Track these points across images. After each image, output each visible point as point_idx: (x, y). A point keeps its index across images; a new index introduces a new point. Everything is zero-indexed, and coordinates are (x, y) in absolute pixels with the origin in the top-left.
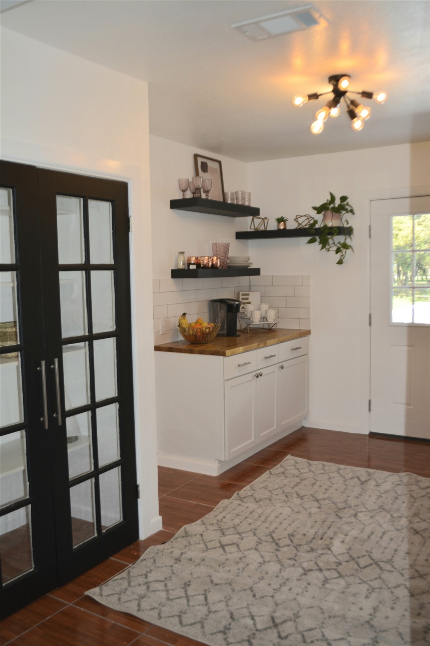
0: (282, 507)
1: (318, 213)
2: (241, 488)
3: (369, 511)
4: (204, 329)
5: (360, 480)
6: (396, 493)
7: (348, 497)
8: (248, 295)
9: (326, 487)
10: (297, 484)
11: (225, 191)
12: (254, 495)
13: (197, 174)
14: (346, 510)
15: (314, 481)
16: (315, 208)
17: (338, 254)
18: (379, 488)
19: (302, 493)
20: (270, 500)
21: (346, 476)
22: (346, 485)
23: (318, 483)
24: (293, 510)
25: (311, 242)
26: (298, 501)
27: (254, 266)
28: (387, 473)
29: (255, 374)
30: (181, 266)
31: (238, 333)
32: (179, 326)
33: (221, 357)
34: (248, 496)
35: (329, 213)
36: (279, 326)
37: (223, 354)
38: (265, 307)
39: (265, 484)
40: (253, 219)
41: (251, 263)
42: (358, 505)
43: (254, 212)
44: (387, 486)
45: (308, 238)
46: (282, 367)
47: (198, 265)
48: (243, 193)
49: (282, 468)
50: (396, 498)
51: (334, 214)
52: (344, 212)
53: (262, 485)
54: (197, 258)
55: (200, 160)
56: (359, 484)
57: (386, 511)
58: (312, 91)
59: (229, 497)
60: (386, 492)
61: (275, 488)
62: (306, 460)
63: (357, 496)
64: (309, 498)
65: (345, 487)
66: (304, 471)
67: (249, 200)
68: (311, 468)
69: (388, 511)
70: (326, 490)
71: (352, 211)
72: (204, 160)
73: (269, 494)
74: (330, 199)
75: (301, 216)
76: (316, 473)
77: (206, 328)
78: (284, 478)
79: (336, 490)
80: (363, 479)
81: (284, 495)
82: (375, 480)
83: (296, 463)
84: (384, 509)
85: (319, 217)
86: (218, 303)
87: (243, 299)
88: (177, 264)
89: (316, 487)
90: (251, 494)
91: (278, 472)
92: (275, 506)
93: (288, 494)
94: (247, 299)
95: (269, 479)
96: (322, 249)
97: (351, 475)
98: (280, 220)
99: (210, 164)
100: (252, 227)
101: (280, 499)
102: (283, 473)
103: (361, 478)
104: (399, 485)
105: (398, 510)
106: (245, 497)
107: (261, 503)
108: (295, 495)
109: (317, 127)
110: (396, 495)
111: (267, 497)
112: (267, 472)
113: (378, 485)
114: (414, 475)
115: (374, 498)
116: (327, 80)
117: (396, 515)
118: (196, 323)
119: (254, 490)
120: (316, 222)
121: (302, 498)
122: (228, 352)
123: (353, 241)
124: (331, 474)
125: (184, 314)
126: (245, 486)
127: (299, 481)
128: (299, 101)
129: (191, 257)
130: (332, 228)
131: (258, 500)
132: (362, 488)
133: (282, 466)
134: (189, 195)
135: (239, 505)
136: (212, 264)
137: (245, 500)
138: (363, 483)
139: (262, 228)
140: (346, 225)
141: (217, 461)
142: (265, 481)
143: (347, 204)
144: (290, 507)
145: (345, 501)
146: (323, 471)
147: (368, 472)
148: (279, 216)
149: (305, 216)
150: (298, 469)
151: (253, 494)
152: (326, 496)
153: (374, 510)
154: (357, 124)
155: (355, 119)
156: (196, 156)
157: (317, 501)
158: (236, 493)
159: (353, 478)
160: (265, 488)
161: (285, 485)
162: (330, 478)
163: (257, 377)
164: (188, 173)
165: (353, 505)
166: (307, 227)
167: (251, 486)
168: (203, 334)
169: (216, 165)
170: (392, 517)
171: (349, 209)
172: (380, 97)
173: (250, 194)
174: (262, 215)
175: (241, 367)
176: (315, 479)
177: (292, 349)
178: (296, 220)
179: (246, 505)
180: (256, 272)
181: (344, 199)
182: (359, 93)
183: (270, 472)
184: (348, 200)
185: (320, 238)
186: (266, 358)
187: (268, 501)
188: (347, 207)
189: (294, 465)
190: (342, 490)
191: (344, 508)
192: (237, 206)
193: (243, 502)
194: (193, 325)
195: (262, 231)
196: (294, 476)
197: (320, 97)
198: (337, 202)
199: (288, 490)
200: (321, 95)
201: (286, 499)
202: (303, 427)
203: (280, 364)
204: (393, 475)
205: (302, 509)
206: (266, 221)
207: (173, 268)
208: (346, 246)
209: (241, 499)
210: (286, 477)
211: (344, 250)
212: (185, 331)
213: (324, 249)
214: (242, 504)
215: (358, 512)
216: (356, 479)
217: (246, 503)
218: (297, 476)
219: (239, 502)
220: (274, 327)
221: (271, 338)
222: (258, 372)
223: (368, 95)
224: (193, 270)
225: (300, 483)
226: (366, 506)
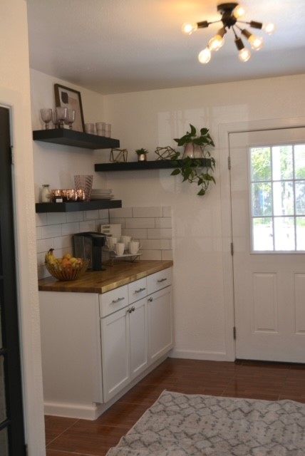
0: (174, 450)
1: (179, 145)
2: (125, 431)
3: (263, 446)
4: (74, 264)
5: (243, 412)
6: (283, 423)
7: (238, 431)
8: (109, 227)
9: (212, 423)
10: (182, 422)
11: (85, 123)
12: (142, 439)
13: (58, 104)
14: (240, 446)
15: (198, 417)
16: (176, 140)
17: (201, 185)
18: (264, 419)
19: (191, 431)
20: (160, 443)
21: (227, 409)
22: (231, 418)
23: (203, 419)
24: (187, 453)
25: (174, 174)
26: (189, 442)
27: (116, 198)
28: (267, 402)
29: (127, 309)
30: (46, 200)
31: (103, 267)
32: (46, 262)
33: (97, 295)
34: (136, 440)
35: (190, 145)
36: (142, 259)
37: (99, 292)
38: (127, 239)
39: (148, 425)
40: (112, 151)
41: (113, 196)
42: (250, 441)
43: (114, 144)
44: (271, 417)
45: (172, 170)
46: (151, 300)
47: (65, 198)
48: (104, 124)
49: (161, 405)
50: (285, 429)
51: (195, 146)
52: (205, 144)
53: (146, 427)
54: (61, 191)
55: (61, 90)
56: (243, 417)
57: (280, 444)
58: (202, 19)
59: (115, 444)
60: (272, 423)
61: (161, 429)
62: (183, 394)
63: (246, 429)
64: (198, 437)
65: (231, 421)
66: (185, 407)
67: (110, 131)
68: (190, 402)
69: (282, 444)
70: (213, 426)
71: (212, 143)
72: (65, 91)
73: (157, 436)
74: (190, 132)
75: (162, 148)
76: (197, 407)
77: (77, 264)
78: (166, 416)
79: (223, 425)
80: (246, 411)
81: (172, 436)
82: (258, 411)
83: (174, 398)
84: (277, 442)
85: (180, 149)
86: (83, 237)
87: (105, 231)
88: (41, 197)
89: (202, 423)
90: (138, 438)
91: (158, 411)
92: (166, 449)
93: (176, 434)
94: (108, 231)
95: (151, 419)
96: (184, 180)
97: (232, 407)
98: (140, 152)
99: (70, 95)
100: (112, 159)
101: (169, 441)
102: (164, 411)
103: (243, 409)
104: (283, 414)
105: (290, 442)
106: (132, 443)
107: (150, 447)
108: (183, 435)
109: (204, 57)
110: (284, 425)
111: (155, 440)
112: (147, 411)
113: (262, 416)
114: (294, 402)
115: (262, 431)
116: (216, 9)
117: (291, 447)
118: (63, 258)
119: (139, 433)
120: (178, 154)
121: (191, 437)
122: (104, 289)
123: (215, 172)
124: (212, 408)
125: (51, 250)
126: (129, 430)
127: (182, 418)
128: (189, 28)
129: (55, 190)
130: (194, 160)
131: (147, 444)
132: (248, 421)
133: (160, 403)
134: (51, 126)
135: (130, 452)
136: (78, 198)
137: (133, 445)
138: (246, 415)
139: (122, 160)
140: (207, 157)
141: (95, 404)
142: (147, 421)
143: (209, 136)
144: (182, 449)
145: (236, 437)
146: (203, 405)
147: (247, 402)
148: (140, 149)
149: (165, 148)
150: (177, 405)
151: (140, 438)
152: (215, 432)
153: (267, 444)
154: (244, 55)
155: (242, 50)
156: (57, 86)
157: (208, 439)
158: (121, 439)
159: (236, 410)
160: (151, 430)
161: (170, 424)
162: (212, 412)
163: (130, 312)
164: (49, 103)
165: (244, 441)
166: (169, 158)
167: (135, 429)
168: (73, 270)
169: (75, 96)
170: (288, 450)
171: (210, 141)
172: (268, 28)
173: (110, 126)
174: (122, 148)
175: (115, 304)
176: (198, 415)
177: (159, 281)
178: (157, 152)
179: (137, 451)
180: (118, 204)
181: (204, 131)
182: (247, 23)
183: (150, 410)
184: (208, 132)
185: (183, 170)
186: (137, 292)
187: (158, 445)
188: (208, 139)
189: (172, 401)
190: (229, 425)
191: (238, 445)
192: (98, 137)
193: (132, 448)
194: (60, 261)
195: (122, 163)
196: (176, 413)
197: (210, 25)
198: (198, 134)
199: (174, 429)
200: (210, 23)
201: (175, 440)
202: (168, 358)
203: (149, 297)
204: (273, 403)
205: (195, 450)
206: (125, 153)
207: (38, 202)
208: (209, 178)
209: (129, 445)
210: (168, 415)
211: (206, 182)
212: (54, 268)
213: (187, 180)
214: (132, 451)
215: (252, 448)
216: (238, 411)
217: (136, 449)
218: (179, 413)
219: (128, 449)
220: (138, 259)
221: (140, 271)
222: (131, 307)
223: (257, 25)
224: (59, 203)
225: (184, 420)
226: (259, 440)
